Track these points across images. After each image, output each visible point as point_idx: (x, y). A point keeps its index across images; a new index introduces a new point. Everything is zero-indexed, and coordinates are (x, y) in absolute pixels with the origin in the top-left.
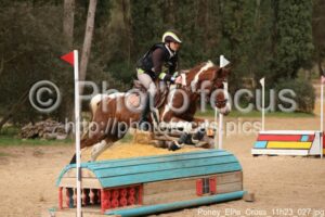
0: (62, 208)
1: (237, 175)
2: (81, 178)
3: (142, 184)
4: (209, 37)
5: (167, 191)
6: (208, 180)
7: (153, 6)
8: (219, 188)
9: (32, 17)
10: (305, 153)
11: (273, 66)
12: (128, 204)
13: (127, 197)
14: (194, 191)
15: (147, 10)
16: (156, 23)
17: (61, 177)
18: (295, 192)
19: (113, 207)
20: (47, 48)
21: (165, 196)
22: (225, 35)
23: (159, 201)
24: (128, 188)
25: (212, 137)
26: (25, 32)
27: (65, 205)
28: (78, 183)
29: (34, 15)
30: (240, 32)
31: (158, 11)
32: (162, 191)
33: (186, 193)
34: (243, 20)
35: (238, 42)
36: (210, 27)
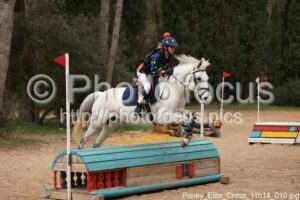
0: (56, 189)
1: (214, 162)
2: (70, 163)
3: (125, 169)
4: (228, 43)
5: (148, 175)
6: (187, 165)
7: (181, 17)
8: (197, 172)
9: (67, 27)
10: (292, 141)
11: (282, 67)
12: (113, 186)
13: (112, 179)
14: (174, 175)
15: (176, 21)
16: (182, 32)
17: (55, 162)
18: (269, 176)
19: (98, 188)
20: (80, 52)
21: (146, 179)
22: (242, 41)
23: (141, 184)
24: (113, 172)
25: (219, 127)
26: (61, 39)
27: (59, 186)
28: (68, 167)
29: (70, 25)
30: (254, 39)
31: (185, 22)
32: (144, 175)
33: (167, 176)
34: (256, 29)
35: (252, 48)
36: (229, 35)
